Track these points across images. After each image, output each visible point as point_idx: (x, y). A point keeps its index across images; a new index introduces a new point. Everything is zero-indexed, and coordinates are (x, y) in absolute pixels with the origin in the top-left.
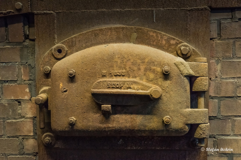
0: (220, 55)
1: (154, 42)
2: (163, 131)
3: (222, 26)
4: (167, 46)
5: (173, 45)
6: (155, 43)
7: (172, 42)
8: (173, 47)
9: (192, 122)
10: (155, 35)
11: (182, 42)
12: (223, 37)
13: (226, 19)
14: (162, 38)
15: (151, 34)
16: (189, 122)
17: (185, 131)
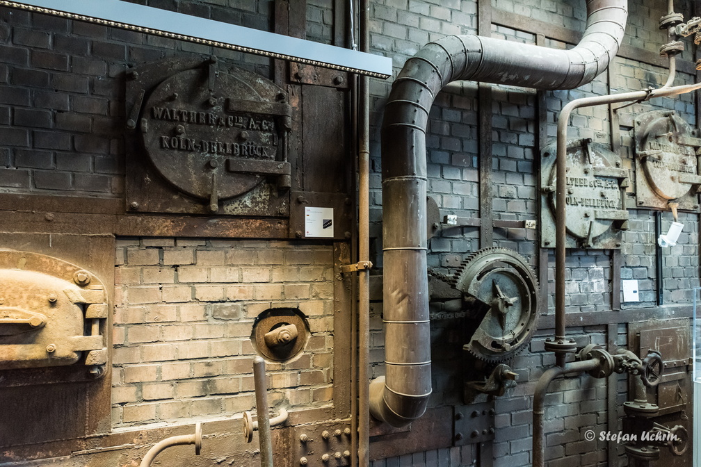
0: (126, 282)
1: (46, 268)
2: (47, 360)
3: (128, 253)
4: (62, 272)
5: (70, 271)
6: (48, 270)
7: (69, 268)
8: (69, 274)
9: (82, 349)
10: (48, 261)
11: (80, 269)
12: (130, 264)
13: (133, 247)
14: (56, 264)
15: (44, 260)
16: (77, 349)
17: (73, 359)
